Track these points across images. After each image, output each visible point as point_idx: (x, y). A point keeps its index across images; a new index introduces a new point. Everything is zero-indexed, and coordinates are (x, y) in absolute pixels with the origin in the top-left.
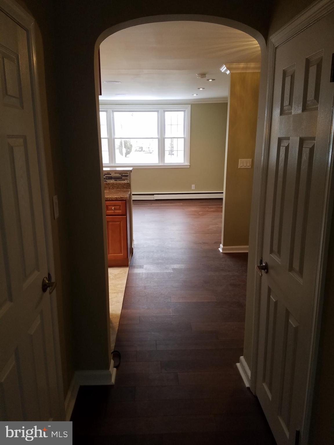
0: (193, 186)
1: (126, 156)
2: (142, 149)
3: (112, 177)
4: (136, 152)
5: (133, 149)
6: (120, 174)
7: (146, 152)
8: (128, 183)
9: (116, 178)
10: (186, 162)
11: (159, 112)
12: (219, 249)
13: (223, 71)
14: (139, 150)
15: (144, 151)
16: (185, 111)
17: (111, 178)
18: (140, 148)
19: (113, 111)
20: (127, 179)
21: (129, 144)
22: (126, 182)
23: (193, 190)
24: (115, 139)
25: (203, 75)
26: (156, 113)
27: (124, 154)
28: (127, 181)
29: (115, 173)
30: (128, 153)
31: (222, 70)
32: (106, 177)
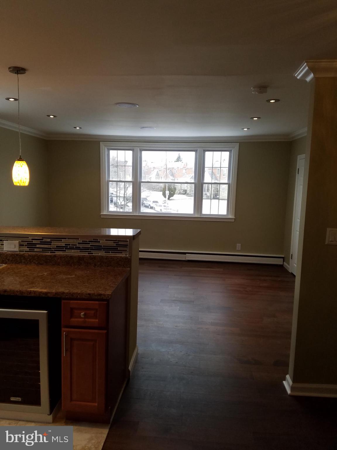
0: (239, 246)
1: (169, 199)
2: (186, 192)
3: (101, 246)
4: (180, 195)
5: (177, 191)
6: (114, 243)
7: (190, 195)
8: (126, 258)
9: (107, 249)
10: (230, 214)
11: (198, 151)
12: (284, 382)
13: (298, 78)
14: (183, 192)
15: (188, 194)
16: (231, 151)
17: (99, 248)
18: (184, 191)
19: (141, 150)
20: (126, 251)
21: (173, 187)
22: (123, 255)
23: (238, 251)
24: (142, 183)
25: (262, 88)
26: (194, 153)
27: (167, 197)
28: (126, 255)
29: (106, 240)
30: (171, 195)
31: (298, 75)
32: (91, 246)
